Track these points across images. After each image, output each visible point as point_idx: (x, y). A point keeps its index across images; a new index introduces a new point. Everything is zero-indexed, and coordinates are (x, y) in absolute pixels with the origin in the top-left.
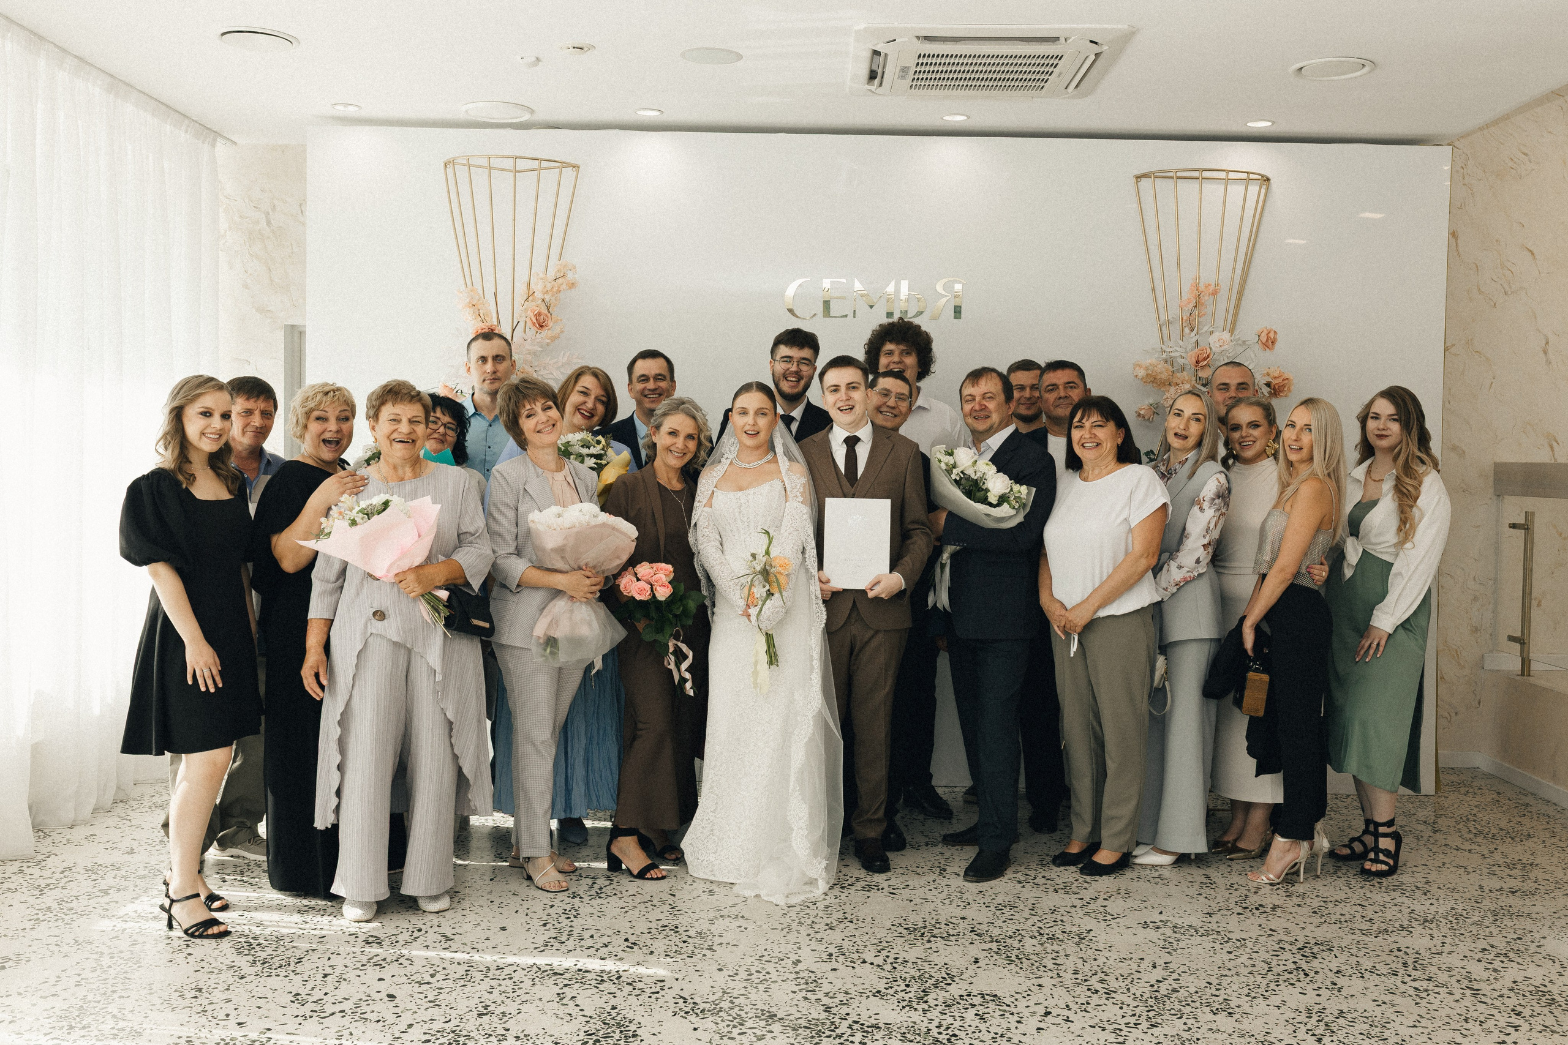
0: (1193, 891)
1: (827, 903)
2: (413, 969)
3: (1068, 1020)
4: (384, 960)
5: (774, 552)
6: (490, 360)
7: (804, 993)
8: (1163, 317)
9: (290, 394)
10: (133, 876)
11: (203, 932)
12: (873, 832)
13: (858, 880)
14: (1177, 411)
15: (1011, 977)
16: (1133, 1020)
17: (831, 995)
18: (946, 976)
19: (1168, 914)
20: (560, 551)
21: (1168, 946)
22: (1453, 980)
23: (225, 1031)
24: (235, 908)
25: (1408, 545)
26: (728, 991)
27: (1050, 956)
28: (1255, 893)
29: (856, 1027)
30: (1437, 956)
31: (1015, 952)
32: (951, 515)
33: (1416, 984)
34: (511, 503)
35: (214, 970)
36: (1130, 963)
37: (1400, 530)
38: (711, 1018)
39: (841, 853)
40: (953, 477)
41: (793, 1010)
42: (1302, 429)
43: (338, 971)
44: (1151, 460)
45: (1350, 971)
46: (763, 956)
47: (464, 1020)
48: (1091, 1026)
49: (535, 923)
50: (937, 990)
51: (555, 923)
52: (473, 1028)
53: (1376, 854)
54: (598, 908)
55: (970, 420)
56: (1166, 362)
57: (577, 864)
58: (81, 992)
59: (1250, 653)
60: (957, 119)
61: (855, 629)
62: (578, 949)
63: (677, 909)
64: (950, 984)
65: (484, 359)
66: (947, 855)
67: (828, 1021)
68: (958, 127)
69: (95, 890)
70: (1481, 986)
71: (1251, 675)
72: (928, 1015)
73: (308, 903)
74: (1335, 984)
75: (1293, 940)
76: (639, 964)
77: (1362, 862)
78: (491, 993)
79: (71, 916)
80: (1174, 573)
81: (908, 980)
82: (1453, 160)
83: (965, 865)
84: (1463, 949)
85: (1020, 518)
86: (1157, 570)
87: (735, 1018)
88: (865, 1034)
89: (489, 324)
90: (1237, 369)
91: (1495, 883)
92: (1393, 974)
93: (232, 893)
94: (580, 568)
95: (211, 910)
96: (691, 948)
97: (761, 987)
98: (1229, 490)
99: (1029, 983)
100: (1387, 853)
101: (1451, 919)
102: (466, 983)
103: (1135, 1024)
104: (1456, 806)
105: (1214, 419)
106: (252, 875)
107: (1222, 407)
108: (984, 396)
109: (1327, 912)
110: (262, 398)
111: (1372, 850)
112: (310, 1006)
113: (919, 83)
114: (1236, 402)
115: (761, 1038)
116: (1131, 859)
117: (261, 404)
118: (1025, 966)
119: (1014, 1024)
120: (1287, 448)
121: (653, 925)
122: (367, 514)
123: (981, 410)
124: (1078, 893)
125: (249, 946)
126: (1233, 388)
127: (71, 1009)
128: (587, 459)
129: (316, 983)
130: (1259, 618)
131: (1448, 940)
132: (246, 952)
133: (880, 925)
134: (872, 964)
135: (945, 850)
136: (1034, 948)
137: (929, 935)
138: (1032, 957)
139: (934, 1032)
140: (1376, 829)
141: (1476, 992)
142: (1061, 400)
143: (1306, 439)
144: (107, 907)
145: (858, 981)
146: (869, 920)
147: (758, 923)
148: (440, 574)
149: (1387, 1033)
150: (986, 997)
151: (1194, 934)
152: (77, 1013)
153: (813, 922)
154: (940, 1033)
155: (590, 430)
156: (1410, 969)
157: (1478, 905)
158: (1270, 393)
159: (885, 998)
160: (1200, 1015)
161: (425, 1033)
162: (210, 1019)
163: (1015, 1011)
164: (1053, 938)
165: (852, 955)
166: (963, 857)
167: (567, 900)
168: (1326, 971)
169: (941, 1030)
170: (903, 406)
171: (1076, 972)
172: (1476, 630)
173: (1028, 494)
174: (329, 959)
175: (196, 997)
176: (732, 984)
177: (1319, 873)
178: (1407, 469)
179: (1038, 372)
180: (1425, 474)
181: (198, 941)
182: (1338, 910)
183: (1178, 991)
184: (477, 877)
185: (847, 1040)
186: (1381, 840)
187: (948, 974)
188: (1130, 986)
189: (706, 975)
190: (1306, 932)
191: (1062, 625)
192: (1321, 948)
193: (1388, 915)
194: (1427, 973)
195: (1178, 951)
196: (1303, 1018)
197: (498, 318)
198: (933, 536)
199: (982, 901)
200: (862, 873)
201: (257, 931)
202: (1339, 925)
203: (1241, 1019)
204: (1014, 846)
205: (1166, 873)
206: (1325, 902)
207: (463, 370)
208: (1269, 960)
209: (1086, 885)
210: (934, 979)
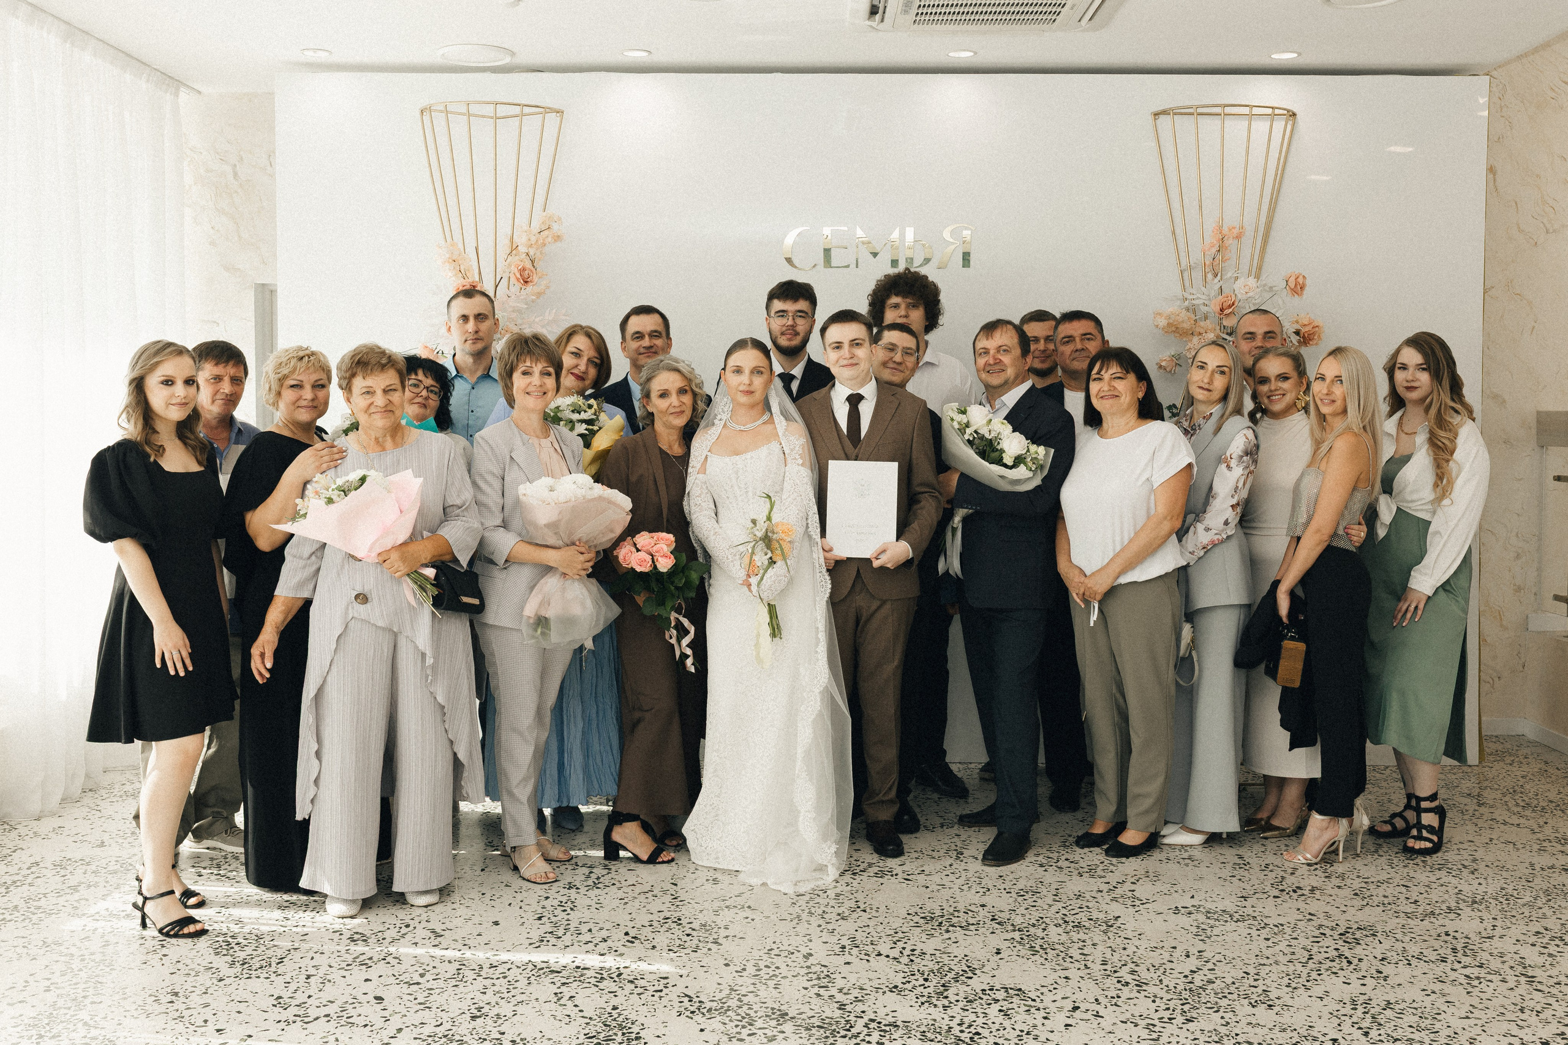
0: (1226, 872)
1: (838, 891)
2: (402, 968)
3: (1097, 1015)
4: (371, 959)
5: (776, 518)
6: (472, 320)
7: (816, 990)
8: (1184, 262)
9: (261, 359)
10: (105, 871)
11: (179, 931)
12: (885, 814)
13: (870, 865)
14: (1200, 364)
15: (1036, 969)
16: (1167, 1015)
17: (845, 991)
18: (967, 969)
19: (1200, 898)
20: (553, 526)
21: (1202, 934)
22: (1506, 967)
23: (204, 1038)
24: (213, 904)
25: (1446, 502)
26: (735, 988)
27: (1076, 946)
28: (1292, 874)
29: (872, 1025)
30: (1487, 940)
31: (1039, 942)
32: (965, 478)
33: (1467, 971)
34: (497, 471)
35: (191, 972)
36: (1162, 952)
37: (1436, 485)
38: (719, 1018)
39: (852, 836)
40: (967, 437)
41: (805, 1008)
42: (1332, 381)
43: (321, 972)
44: (1174, 415)
45: (1396, 958)
46: (771, 950)
47: (456, 1024)
48: (1122, 1022)
49: (530, 917)
50: (958, 984)
51: (551, 916)
52: (466, 1032)
53: (1419, 831)
54: (595, 899)
55: (984, 375)
56: (1188, 310)
57: (573, 853)
58: (50, 997)
59: (1285, 620)
60: (963, 56)
61: (860, 600)
62: (576, 944)
63: (679, 899)
64: (971, 978)
65: (465, 318)
66: (963, 837)
67: (843, 1020)
68: (963, 64)
69: (64, 887)
70: (1537, 972)
71: (1287, 644)
72: (949, 1011)
73: (289, 898)
74: (1381, 973)
75: (1334, 924)
76: (640, 959)
77: (1405, 839)
78: (485, 993)
79: (40, 915)
80: (1201, 536)
81: (926, 974)
82: (1490, 91)
83: (983, 848)
84: (1516, 932)
85: (1037, 481)
86: (1181, 533)
87: (743, 1018)
88: (882, 1034)
89: (471, 280)
90: (1263, 316)
91: (1545, 860)
92: (1442, 961)
93: (208, 888)
94: (573, 544)
95: (186, 907)
96: (695, 941)
97: (771, 983)
98: (1257, 446)
99: (1055, 976)
100: (1430, 829)
101: (1501, 900)
102: (457, 983)
103: (1170, 1019)
104: (1501, 776)
105: (1240, 372)
106: (230, 868)
107: (1247, 356)
108: (998, 349)
109: (1368, 893)
110: (231, 363)
111: (1414, 826)
112: (293, 1010)
113: (922, 18)
114: (1264, 352)
115: (772, 1039)
116: (1159, 839)
117: (231, 370)
118: (1050, 957)
119: (1039, 1021)
120: (1319, 403)
121: (655, 917)
122: (344, 491)
123: (995, 364)
124: (1104, 877)
125: (227, 945)
126: (1260, 337)
127: (40, 1017)
128: (577, 425)
129: (298, 985)
130: (1293, 584)
131: (1499, 923)
132: (225, 952)
133: (895, 914)
134: (888, 956)
135: (962, 832)
136: (1059, 937)
137: (948, 924)
138: (1057, 946)
139: (956, 1030)
140: (1418, 803)
141: (1531, 980)
142: (1078, 353)
143: (1338, 391)
144: (78, 905)
145: (872, 975)
146: (883, 909)
147: (766, 914)
148: (425, 550)
149: (1438, 1026)
150: (1010, 991)
151: (1229, 919)
152: (46, 1021)
153: (824, 912)
154: (962, 1031)
155: (581, 393)
156: (1459, 955)
157: (1529, 884)
158: (1299, 342)
159: (903, 993)
160: (1238, 1008)
161: (415, 1039)
162: (188, 1025)
163: (1041, 1006)
164: (1079, 926)
165: (866, 948)
166: (981, 839)
167: (563, 891)
168: (1371, 957)
169: (963, 1028)
170: (910, 361)
171: (1104, 963)
172: (1518, 589)
173: (1046, 454)
174: (312, 958)
175: (172, 1002)
176: (740, 981)
177: (1359, 852)
178: (1441, 422)
179: (1053, 323)
180: (1460, 425)
181: (174, 941)
182: (1380, 892)
183: (1214, 982)
184: (467, 868)
185: (864, 1040)
186: (1423, 815)
187: (969, 967)
188: (1163, 977)
189: (712, 970)
190: (1348, 916)
191: (1081, 592)
192: (1365, 933)
193: (1434, 897)
194: (1478, 959)
195: (1212, 939)
196: (1348, 1010)
197: (480, 273)
198: (943, 500)
199: (1002, 887)
200: (874, 858)
201: (235, 929)
202: (1382, 908)
203: (1282, 1012)
204: (1035, 826)
205: (1197, 853)
206: (1366, 883)
207: (444, 330)
208: (1309, 947)
209: (1112, 867)
210: (953, 973)
